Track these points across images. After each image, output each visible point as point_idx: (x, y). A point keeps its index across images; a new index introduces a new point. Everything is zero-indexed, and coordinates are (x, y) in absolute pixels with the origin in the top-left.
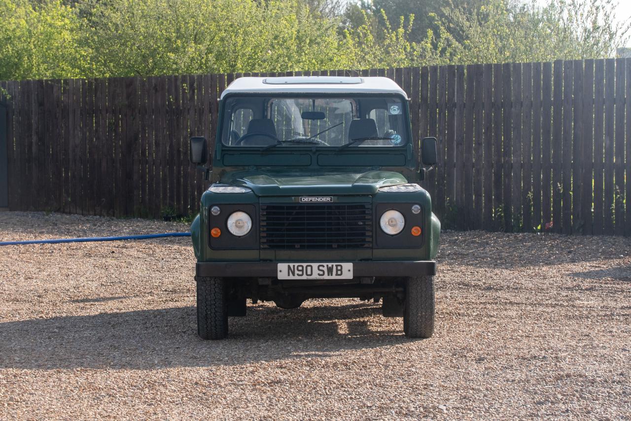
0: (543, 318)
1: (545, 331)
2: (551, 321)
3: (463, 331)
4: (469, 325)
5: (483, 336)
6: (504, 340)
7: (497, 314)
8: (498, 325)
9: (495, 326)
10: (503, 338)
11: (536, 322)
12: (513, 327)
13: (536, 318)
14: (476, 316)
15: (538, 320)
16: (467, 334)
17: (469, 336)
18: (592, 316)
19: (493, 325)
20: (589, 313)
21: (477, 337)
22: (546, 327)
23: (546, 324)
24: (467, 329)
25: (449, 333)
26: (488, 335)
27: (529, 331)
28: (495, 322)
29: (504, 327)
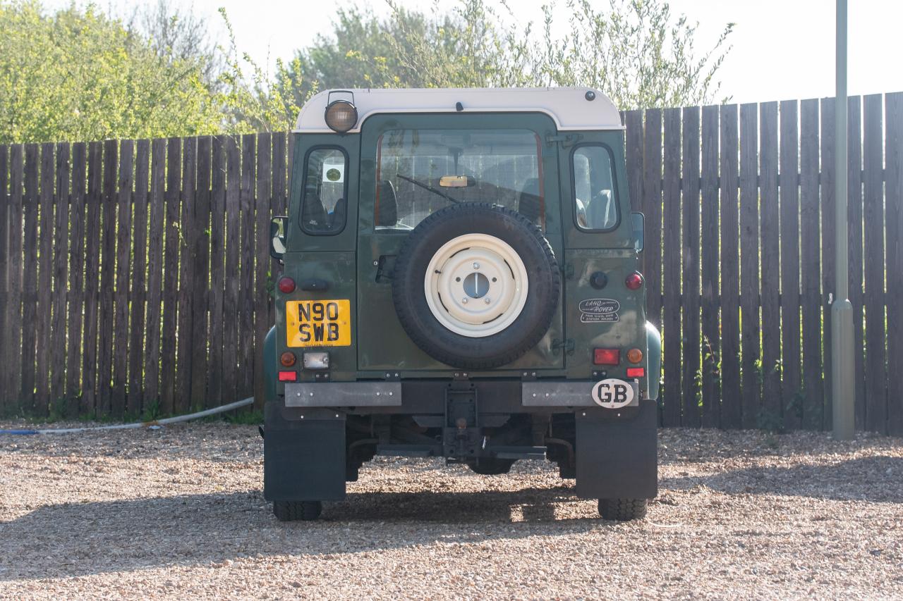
0: (584, 551)
1: (592, 572)
2: (602, 556)
3: (425, 574)
4: (438, 564)
5: (465, 582)
6: (510, 586)
7: (493, 546)
8: (496, 562)
9: (490, 565)
10: (506, 583)
11: (572, 558)
12: (526, 566)
13: (571, 552)
14: (451, 548)
15: (575, 554)
16: (433, 579)
17: (438, 581)
18: (682, 547)
19: (485, 563)
20: (676, 543)
21: (453, 582)
22: (592, 566)
23: (591, 561)
24: (432, 569)
25: (396, 577)
26: (476, 580)
27: (559, 572)
28: (489, 557)
29: (509, 565)
